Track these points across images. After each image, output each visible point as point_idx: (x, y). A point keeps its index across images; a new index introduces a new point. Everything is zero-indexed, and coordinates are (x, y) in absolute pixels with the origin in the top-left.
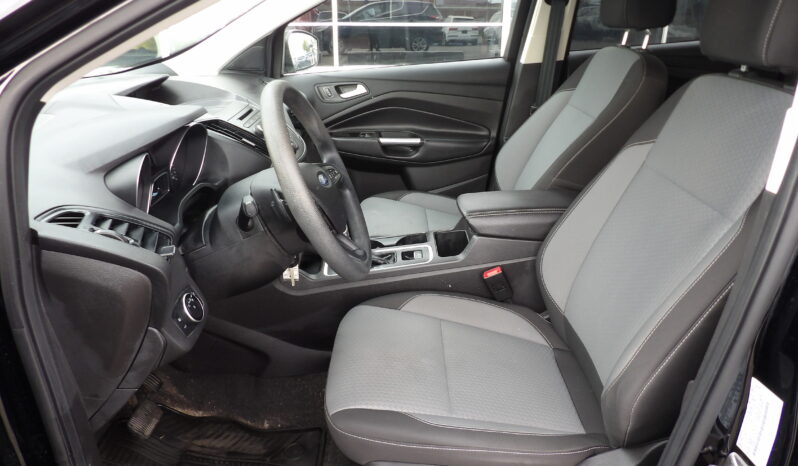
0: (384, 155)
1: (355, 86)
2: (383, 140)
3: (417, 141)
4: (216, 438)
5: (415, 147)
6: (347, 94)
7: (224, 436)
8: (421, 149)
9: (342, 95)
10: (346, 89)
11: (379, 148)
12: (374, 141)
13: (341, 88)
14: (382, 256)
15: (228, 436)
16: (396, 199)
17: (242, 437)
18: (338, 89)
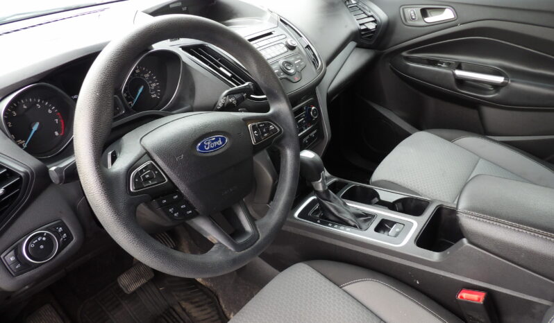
0: (456, 88)
1: (443, 9)
2: (458, 73)
3: (500, 79)
4: (197, 307)
5: (496, 87)
6: (433, 18)
7: (203, 308)
8: (503, 91)
9: (426, 19)
10: (433, 13)
11: (453, 80)
12: (449, 71)
13: (428, 11)
14: (358, 215)
15: (205, 310)
16: (450, 140)
17: (212, 317)
18: (424, 13)
